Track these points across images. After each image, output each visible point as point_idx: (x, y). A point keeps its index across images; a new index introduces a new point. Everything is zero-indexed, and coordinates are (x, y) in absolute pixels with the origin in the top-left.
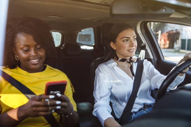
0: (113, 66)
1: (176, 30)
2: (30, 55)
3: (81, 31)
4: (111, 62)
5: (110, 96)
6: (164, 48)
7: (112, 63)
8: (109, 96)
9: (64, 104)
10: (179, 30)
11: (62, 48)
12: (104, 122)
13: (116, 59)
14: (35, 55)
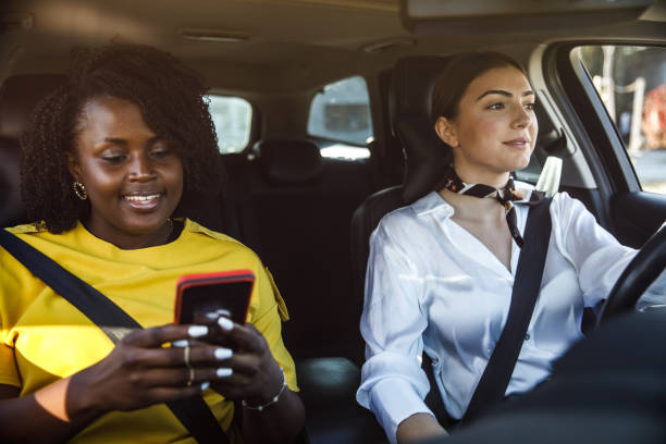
0: (438, 220)
2: (125, 178)
3: (322, 91)
4: (431, 205)
5: (423, 334)
7: (435, 206)
8: (419, 333)
9: (246, 359)
11: (251, 157)
12: (395, 430)
13: (454, 188)
14: (145, 175)
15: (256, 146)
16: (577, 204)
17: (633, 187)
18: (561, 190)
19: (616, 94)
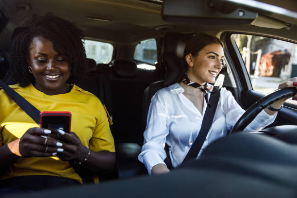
0: (178, 93)
1: (286, 50)
2: (46, 68)
3: (140, 43)
6: (266, 76)
7: (177, 88)
10: (289, 51)
11: (110, 66)
12: (151, 169)
13: (186, 82)
14: (53, 69)
15: (113, 62)
16: (229, 93)
17: (250, 88)
18: (223, 86)
19: (251, 54)
